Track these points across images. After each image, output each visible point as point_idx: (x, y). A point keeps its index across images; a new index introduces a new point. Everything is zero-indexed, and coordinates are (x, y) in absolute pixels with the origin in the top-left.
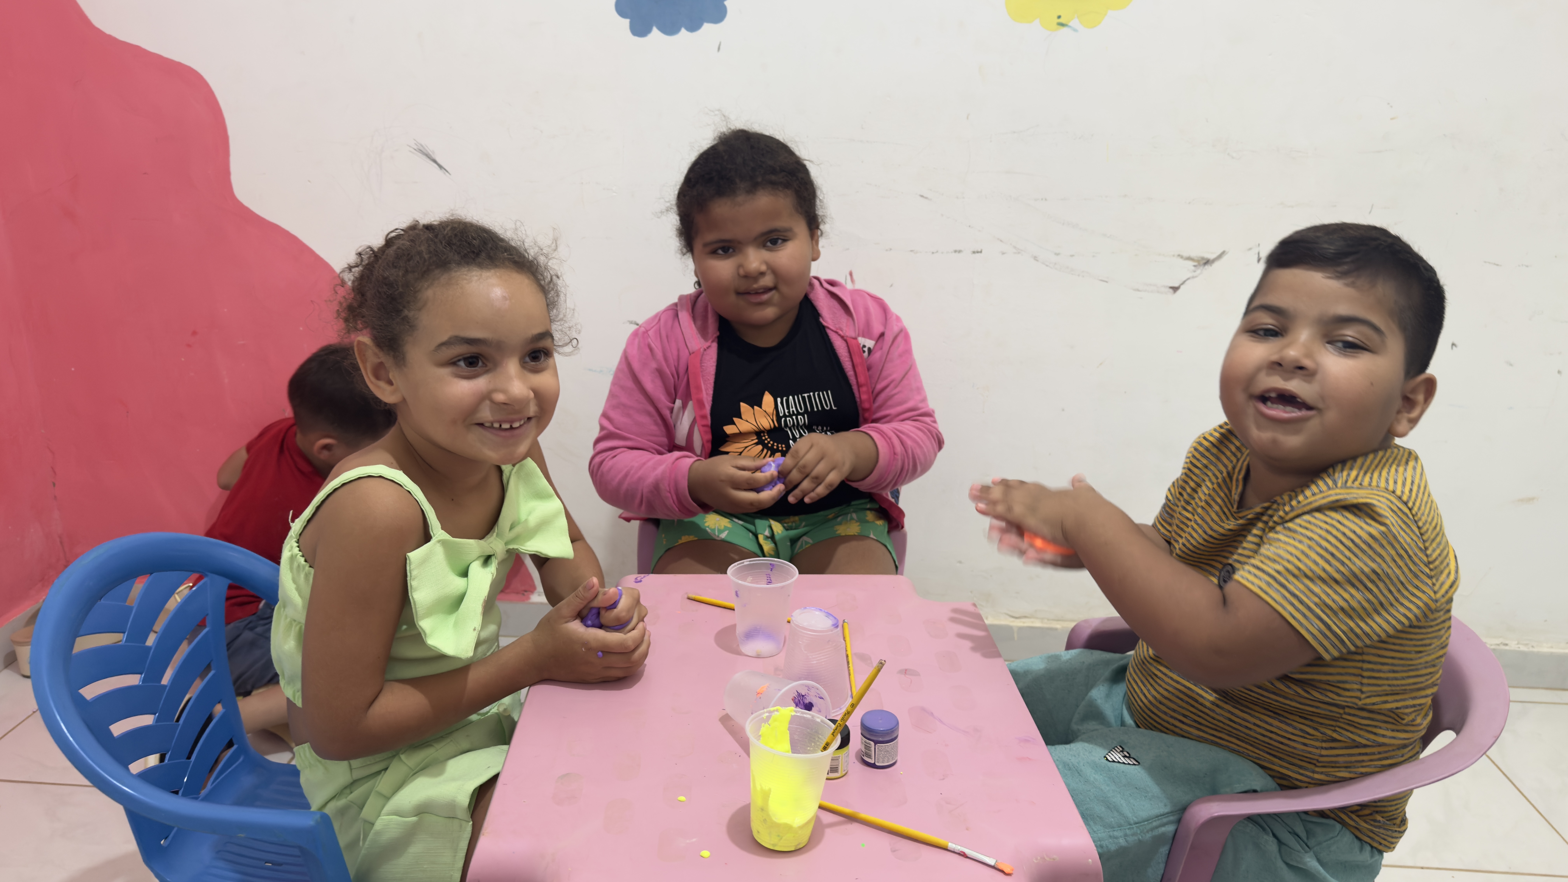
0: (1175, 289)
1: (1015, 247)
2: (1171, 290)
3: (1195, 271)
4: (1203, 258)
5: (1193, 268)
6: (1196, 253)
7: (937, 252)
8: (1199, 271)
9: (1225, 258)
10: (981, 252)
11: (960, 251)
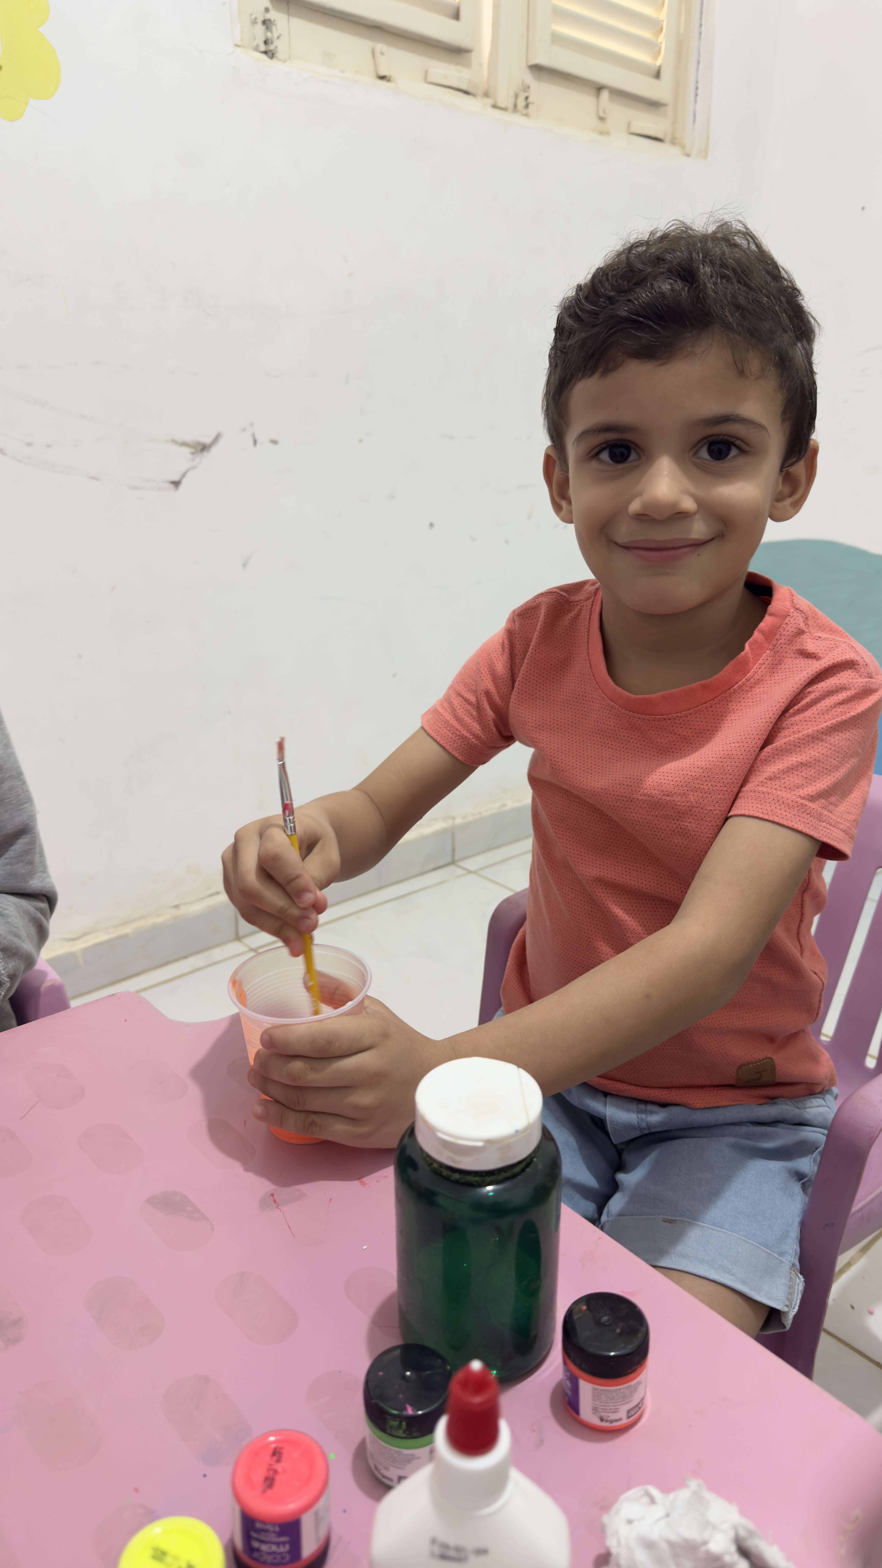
0: (176, 484)
2: (172, 486)
3: (193, 460)
4: (199, 443)
5: (190, 456)
6: (190, 438)
8: (197, 460)
9: (221, 442)
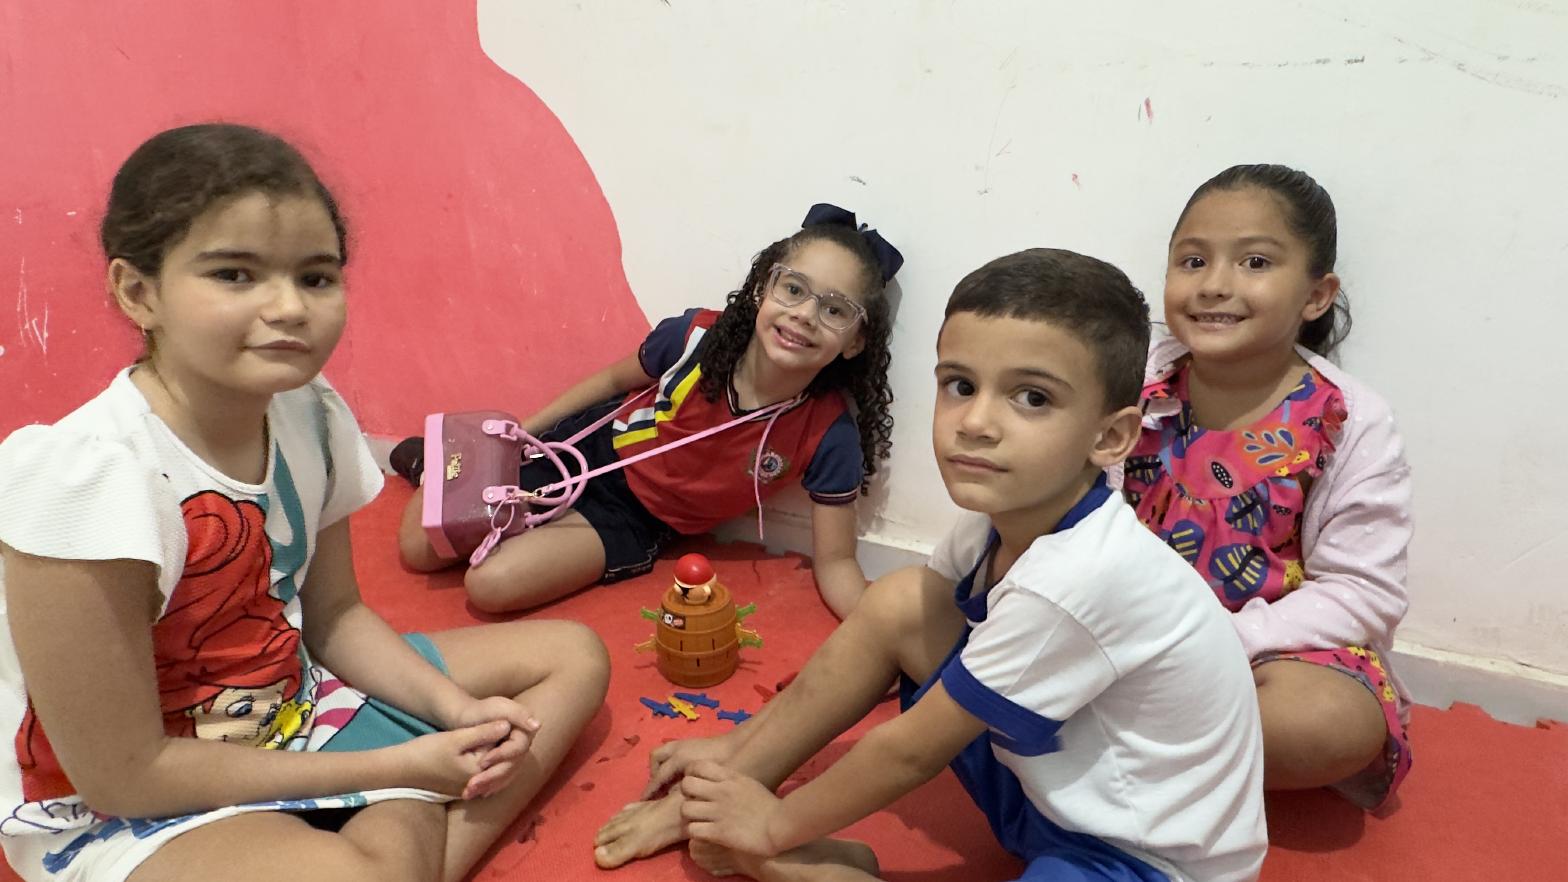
1: (1424, 50)
7: (1287, 64)
10: (1362, 60)
11: (1325, 61)
